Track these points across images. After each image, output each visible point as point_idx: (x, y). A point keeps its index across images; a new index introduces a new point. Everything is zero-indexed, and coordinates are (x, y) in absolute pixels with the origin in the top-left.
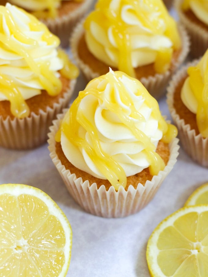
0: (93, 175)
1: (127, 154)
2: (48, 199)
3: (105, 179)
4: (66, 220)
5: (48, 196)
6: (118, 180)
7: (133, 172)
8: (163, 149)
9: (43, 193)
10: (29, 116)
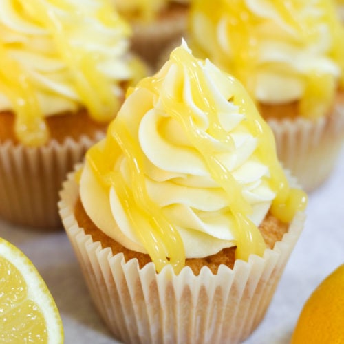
0: (125, 246)
1: (191, 207)
2: (31, 271)
3: (145, 253)
4: (56, 317)
5: (32, 266)
6: (168, 259)
7: (202, 252)
8: (275, 229)
9: (25, 258)
10: (47, 145)
